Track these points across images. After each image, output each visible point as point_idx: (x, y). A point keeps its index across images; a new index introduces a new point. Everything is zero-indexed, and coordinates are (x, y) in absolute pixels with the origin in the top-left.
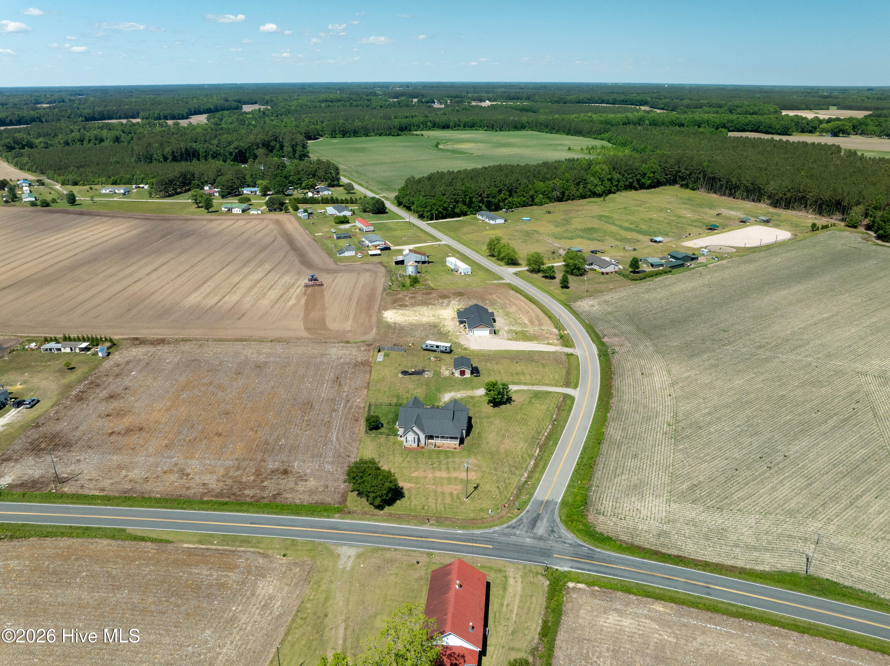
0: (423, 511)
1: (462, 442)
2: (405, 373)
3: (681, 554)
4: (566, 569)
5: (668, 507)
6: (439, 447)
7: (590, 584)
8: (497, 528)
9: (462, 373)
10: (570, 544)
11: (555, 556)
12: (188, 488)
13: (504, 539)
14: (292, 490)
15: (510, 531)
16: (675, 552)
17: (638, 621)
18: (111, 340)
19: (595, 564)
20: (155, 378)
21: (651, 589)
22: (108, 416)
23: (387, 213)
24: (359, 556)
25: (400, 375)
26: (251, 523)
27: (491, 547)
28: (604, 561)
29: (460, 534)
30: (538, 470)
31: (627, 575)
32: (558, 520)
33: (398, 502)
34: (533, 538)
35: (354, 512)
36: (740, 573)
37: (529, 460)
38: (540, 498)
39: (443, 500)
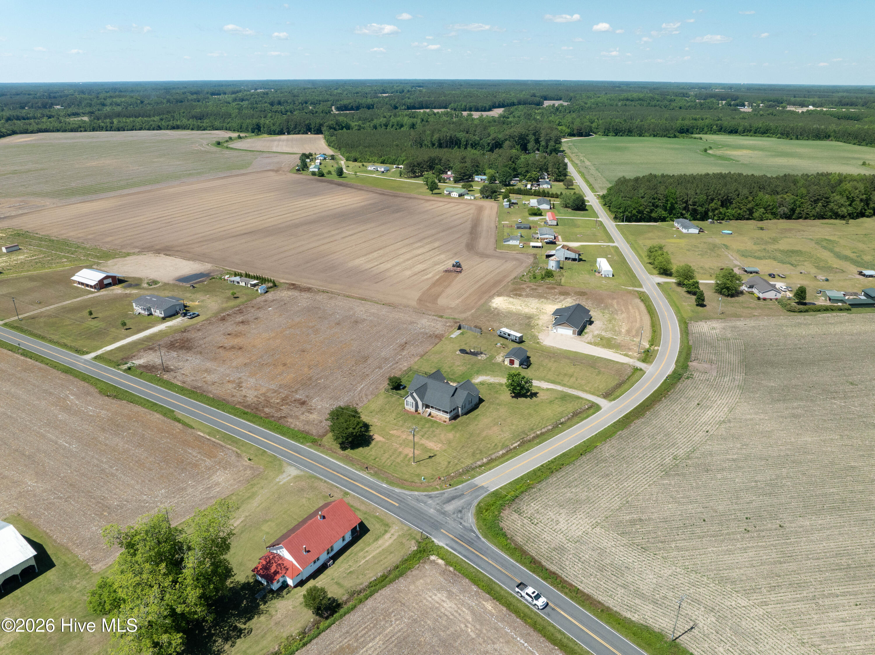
0: (372, 461)
1: (455, 417)
2: (463, 351)
3: (559, 572)
4: (441, 544)
5: (591, 529)
6: (433, 417)
7: (448, 563)
8: (416, 493)
9: (512, 362)
10: (464, 527)
11: (442, 530)
12: (233, 396)
13: (414, 503)
14: (297, 418)
15: (425, 499)
16: (553, 568)
17: (459, 608)
18: (274, 282)
19: (468, 549)
20: (281, 315)
21: (498, 589)
22: (229, 334)
23: (587, 210)
24: (296, 477)
25: (458, 352)
26: (249, 431)
27: (397, 505)
28: (480, 550)
29: (384, 488)
30: (501, 460)
31: (488, 569)
32: (475, 503)
33: (361, 449)
34: (438, 511)
35: (324, 446)
36: (602, 611)
37: (499, 449)
38: (476, 483)
39: (395, 458)
